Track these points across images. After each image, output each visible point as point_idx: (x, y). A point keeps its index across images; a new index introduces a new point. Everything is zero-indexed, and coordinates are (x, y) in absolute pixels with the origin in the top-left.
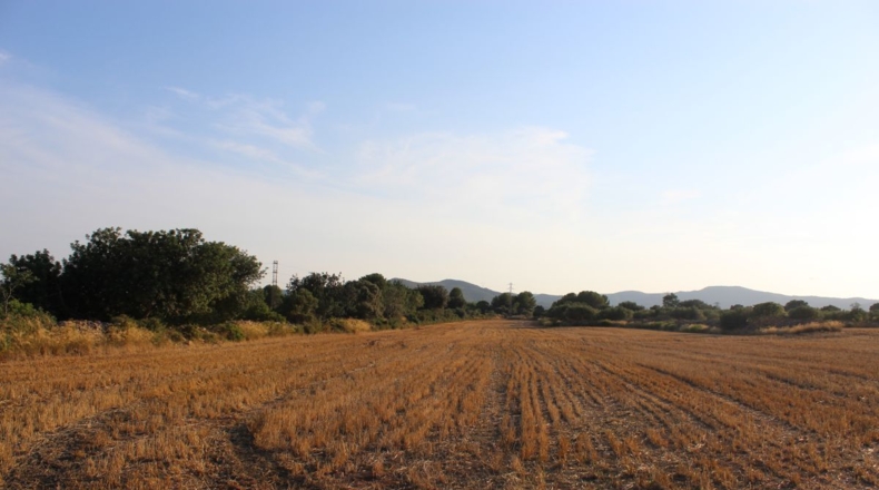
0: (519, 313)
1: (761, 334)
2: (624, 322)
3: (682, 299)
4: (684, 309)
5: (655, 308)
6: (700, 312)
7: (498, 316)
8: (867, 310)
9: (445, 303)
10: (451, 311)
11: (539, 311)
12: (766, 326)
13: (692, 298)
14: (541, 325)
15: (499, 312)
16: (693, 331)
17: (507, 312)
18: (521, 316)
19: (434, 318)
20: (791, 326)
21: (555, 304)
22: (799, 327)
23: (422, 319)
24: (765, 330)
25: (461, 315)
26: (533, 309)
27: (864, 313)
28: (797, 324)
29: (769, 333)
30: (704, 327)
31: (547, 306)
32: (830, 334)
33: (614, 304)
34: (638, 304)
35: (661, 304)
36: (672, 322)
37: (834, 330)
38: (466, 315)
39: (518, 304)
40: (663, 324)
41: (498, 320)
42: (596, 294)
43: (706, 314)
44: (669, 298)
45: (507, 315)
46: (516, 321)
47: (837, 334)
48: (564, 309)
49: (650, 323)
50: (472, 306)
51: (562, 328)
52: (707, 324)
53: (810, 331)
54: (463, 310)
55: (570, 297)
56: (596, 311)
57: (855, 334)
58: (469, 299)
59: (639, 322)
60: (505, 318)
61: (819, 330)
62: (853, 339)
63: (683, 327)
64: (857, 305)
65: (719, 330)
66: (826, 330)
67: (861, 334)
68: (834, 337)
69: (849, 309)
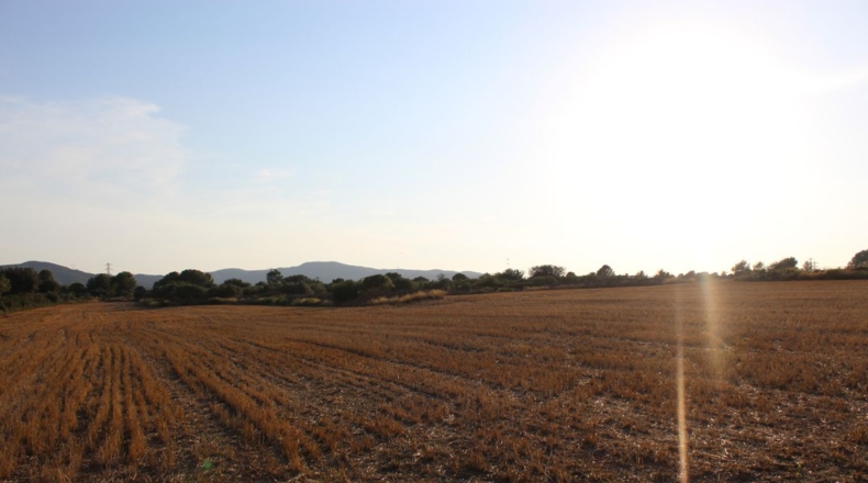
0: (118, 295)
1: (373, 305)
2: (235, 300)
3: (285, 275)
4: (293, 283)
5: (260, 284)
6: (307, 286)
7: (96, 299)
8: (451, 279)
9: (36, 287)
10: (42, 296)
11: (140, 292)
12: (376, 297)
13: (296, 274)
14: (146, 306)
15: (96, 294)
16: (306, 304)
17: (105, 294)
18: (121, 298)
19: (23, 304)
20: (400, 296)
21: (156, 284)
22: (408, 297)
23: (9, 305)
24: (376, 301)
25: (53, 300)
26: (133, 290)
27: (450, 282)
28: (405, 294)
29: (381, 304)
30: (316, 300)
31: (149, 286)
32: (435, 301)
33: (218, 282)
34: (244, 281)
35: (265, 280)
36: (283, 297)
37: (437, 298)
38: (60, 300)
39: (116, 285)
40: (274, 299)
41: (95, 303)
42: (199, 272)
43: (313, 288)
44: (273, 274)
45: (106, 297)
46: (116, 303)
47: (440, 301)
48: (171, 288)
49: (261, 299)
50: (64, 289)
51: (171, 308)
52: (319, 298)
53: (417, 299)
54: (55, 293)
55: (173, 276)
56: (206, 290)
57: (456, 301)
58: (60, 282)
59: (249, 299)
60: (103, 300)
61: (425, 298)
62: (458, 305)
63: (295, 301)
64: (442, 275)
65: (331, 302)
66: (430, 298)
67: (460, 301)
68: (438, 304)
69: (436, 279)
